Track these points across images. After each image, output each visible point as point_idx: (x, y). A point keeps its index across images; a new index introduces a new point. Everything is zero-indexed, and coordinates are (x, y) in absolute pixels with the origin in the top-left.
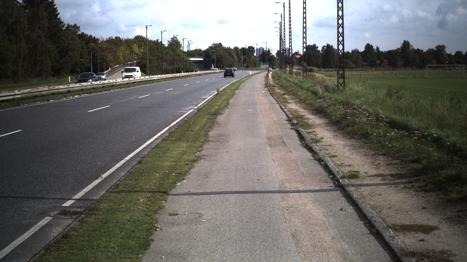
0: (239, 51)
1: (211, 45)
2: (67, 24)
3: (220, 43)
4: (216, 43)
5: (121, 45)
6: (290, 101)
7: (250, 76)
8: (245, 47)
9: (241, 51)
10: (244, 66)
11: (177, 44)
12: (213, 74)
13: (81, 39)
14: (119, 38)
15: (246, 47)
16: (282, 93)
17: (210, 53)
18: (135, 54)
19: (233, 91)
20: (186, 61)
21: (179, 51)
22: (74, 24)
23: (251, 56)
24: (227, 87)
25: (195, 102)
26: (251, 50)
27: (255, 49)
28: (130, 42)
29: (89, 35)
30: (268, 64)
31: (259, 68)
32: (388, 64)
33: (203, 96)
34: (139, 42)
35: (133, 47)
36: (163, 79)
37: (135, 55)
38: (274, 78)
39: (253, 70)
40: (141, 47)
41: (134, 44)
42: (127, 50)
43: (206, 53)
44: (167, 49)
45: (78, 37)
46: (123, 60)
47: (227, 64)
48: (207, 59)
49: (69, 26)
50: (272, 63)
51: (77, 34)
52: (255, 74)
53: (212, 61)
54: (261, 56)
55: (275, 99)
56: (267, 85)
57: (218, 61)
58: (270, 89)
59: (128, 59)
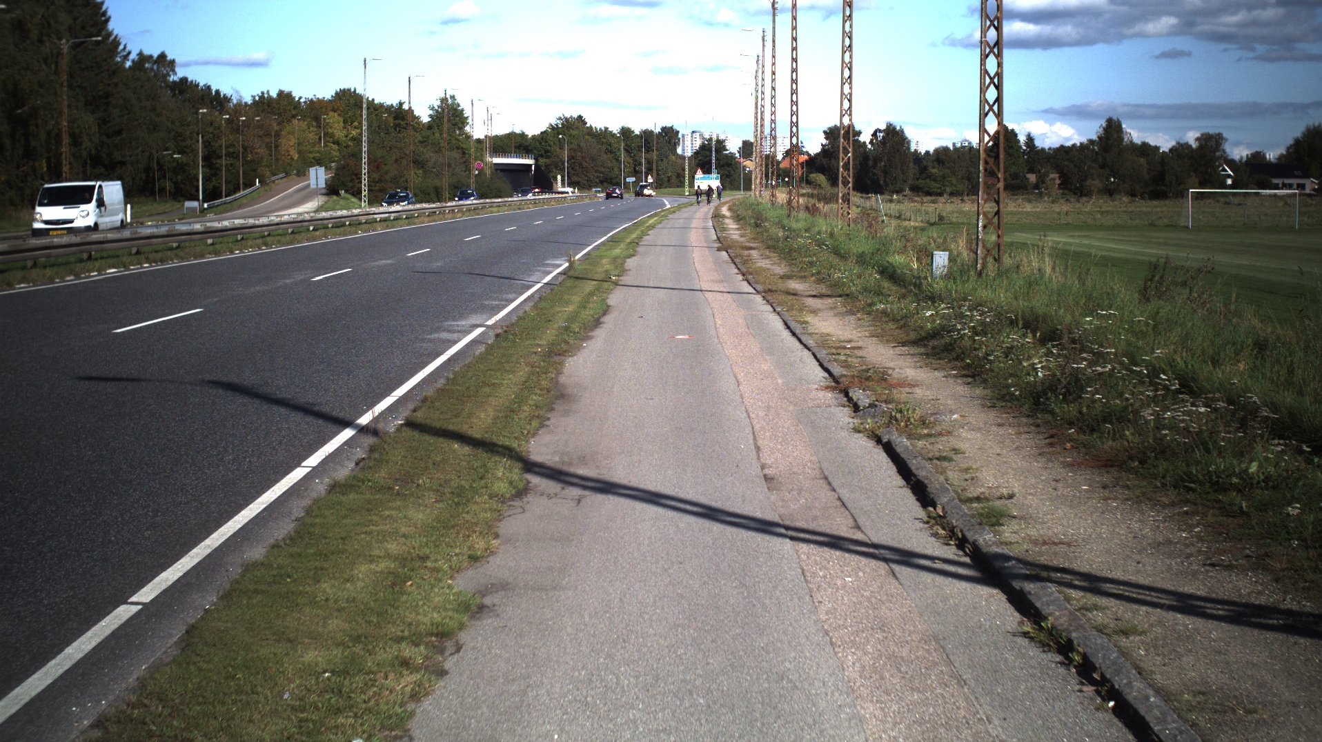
0: (636, 139)
1: (554, 122)
2: (138, 52)
3: (580, 117)
4: (569, 117)
5: (294, 116)
7: (665, 214)
8: (650, 127)
9: (641, 139)
11: (456, 116)
12: (556, 204)
13: (179, 96)
14: (289, 95)
15: (653, 129)
17: (551, 144)
18: (334, 143)
21: (461, 135)
22: (159, 53)
23: (668, 155)
26: (669, 137)
27: (680, 135)
28: (321, 107)
29: (201, 84)
32: (1059, 185)
34: (346, 106)
35: (328, 123)
37: (332, 145)
39: (673, 194)
40: (352, 123)
41: (331, 114)
42: (311, 129)
43: (540, 143)
44: (428, 129)
45: (171, 89)
46: (297, 160)
47: (598, 177)
48: (542, 161)
49: (143, 58)
50: (728, 176)
51: (166, 81)
52: (679, 208)
53: (556, 167)
54: (696, 154)
55: (758, 292)
56: (724, 244)
57: (573, 168)
58: (736, 257)
59: (311, 156)
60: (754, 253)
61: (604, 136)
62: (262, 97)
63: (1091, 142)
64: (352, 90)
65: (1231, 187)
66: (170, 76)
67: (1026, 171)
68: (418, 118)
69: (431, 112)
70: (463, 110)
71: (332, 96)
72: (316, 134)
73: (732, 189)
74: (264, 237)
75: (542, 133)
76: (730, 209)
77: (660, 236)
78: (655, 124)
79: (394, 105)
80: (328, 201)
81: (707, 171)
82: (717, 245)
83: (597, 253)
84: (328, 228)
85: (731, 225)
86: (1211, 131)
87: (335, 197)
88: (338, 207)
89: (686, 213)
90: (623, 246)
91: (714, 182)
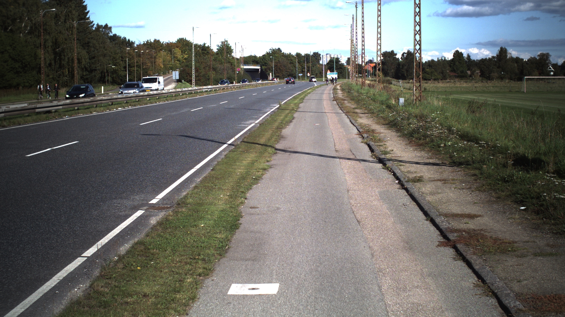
0: (302, 58)
2: (97, 24)
3: (279, 49)
4: (274, 49)
5: (161, 50)
7: (315, 88)
9: (305, 58)
10: (307, 76)
11: (228, 49)
12: (270, 85)
13: (113, 42)
14: (159, 41)
15: (310, 54)
16: (353, 107)
17: (267, 60)
21: (230, 57)
22: (105, 24)
23: (316, 64)
26: (317, 57)
27: (321, 56)
28: (172, 46)
29: (122, 37)
32: (480, 76)
34: (182, 46)
35: (175, 52)
38: (344, 90)
40: (185, 52)
41: (176, 48)
42: (168, 55)
43: (263, 60)
44: (216, 55)
45: (109, 39)
46: (163, 68)
47: (287, 74)
48: (263, 67)
49: (99, 27)
50: (341, 73)
51: (108, 36)
52: (321, 86)
53: (269, 70)
54: (328, 64)
55: (344, 113)
56: (335, 99)
57: (276, 70)
58: (339, 103)
59: (168, 66)
60: (346, 102)
61: (289, 57)
62: (147, 42)
63: (493, 57)
64: (184, 39)
65: (553, 76)
66: (109, 34)
67: (467, 70)
68: (212, 50)
69: (218, 47)
70: (231, 46)
71: (176, 41)
72: (170, 57)
73: (343, 78)
74: (165, 97)
75: (263, 55)
76: (340, 86)
77: (312, 96)
78: (311, 52)
79: (202, 45)
80: (178, 84)
81: (332, 71)
82: (333, 99)
83: (289, 102)
84: (186, 94)
85: (340, 92)
86: (544, 52)
87: (180, 83)
88: (182, 87)
89: (323, 88)
90: (298, 100)
91: (335, 75)
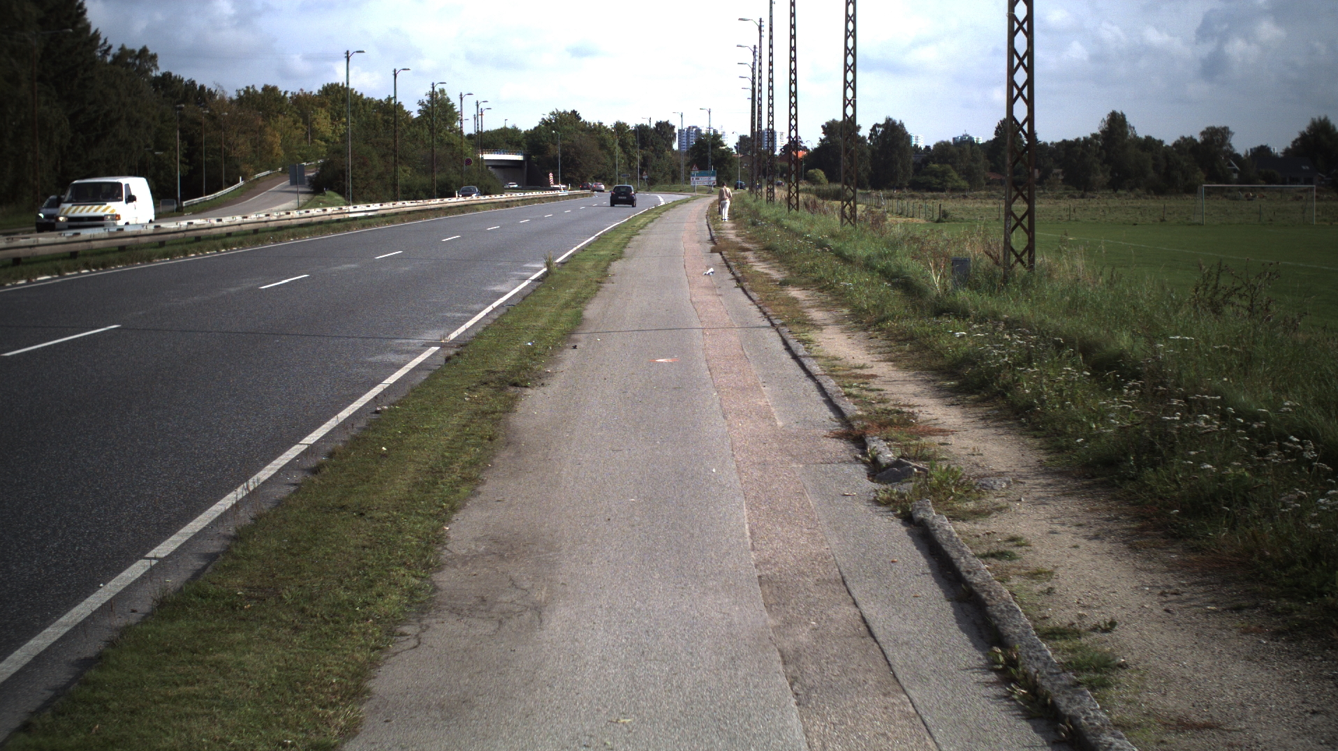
0: (630, 135)
1: (547, 117)
2: (120, 46)
3: (574, 112)
4: (562, 111)
5: (280, 112)
6: (817, 315)
7: (659, 211)
8: (646, 123)
9: (636, 135)
10: (642, 179)
11: (446, 112)
12: (547, 201)
13: (163, 93)
14: (275, 89)
15: (648, 124)
16: (776, 275)
17: (544, 139)
18: (321, 139)
19: (604, 264)
20: (469, 162)
21: (450, 131)
22: (141, 48)
23: (664, 151)
24: (582, 250)
25: (458, 311)
26: (665, 132)
27: (676, 131)
28: (308, 103)
29: (186, 80)
30: (713, 175)
31: (688, 186)
32: (1063, 180)
33: (495, 285)
34: (334, 102)
35: (315, 119)
36: (384, 215)
37: (319, 141)
38: (738, 217)
39: (669, 191)
40: (340, 119)
41: (319, 109)
42: (298, 125)
43: (533, 139)
44: (416, 125)
45: (154, 86)
46: (283, 157)
48: (532, 157)
49: (124, 53)
50: (724, 172)
51: (149, 77)
52: (674, 205)
53: (549, 165)
54: (694, 150)
55: (754, 303)
56: (717, 244)
57: (566, 167)
58: (730, 259)
59: (295, 151)
61: (597, 131)
62: (247, 91)
63: (1094, 136)
64: (340, 85)
65: (1237, 182)
66: (152, 71)
68: (409, 113)
69: (420, 107)
70: (453, 105)
71: (319, 91)
72: (303, 130)
75: (535, 128)
78: (651, 120)
80: (312, 198)
81: (702, 168)
86: (1217, 125)
87: (319, 195)
89: (680, 211)
90: (609, 247)
